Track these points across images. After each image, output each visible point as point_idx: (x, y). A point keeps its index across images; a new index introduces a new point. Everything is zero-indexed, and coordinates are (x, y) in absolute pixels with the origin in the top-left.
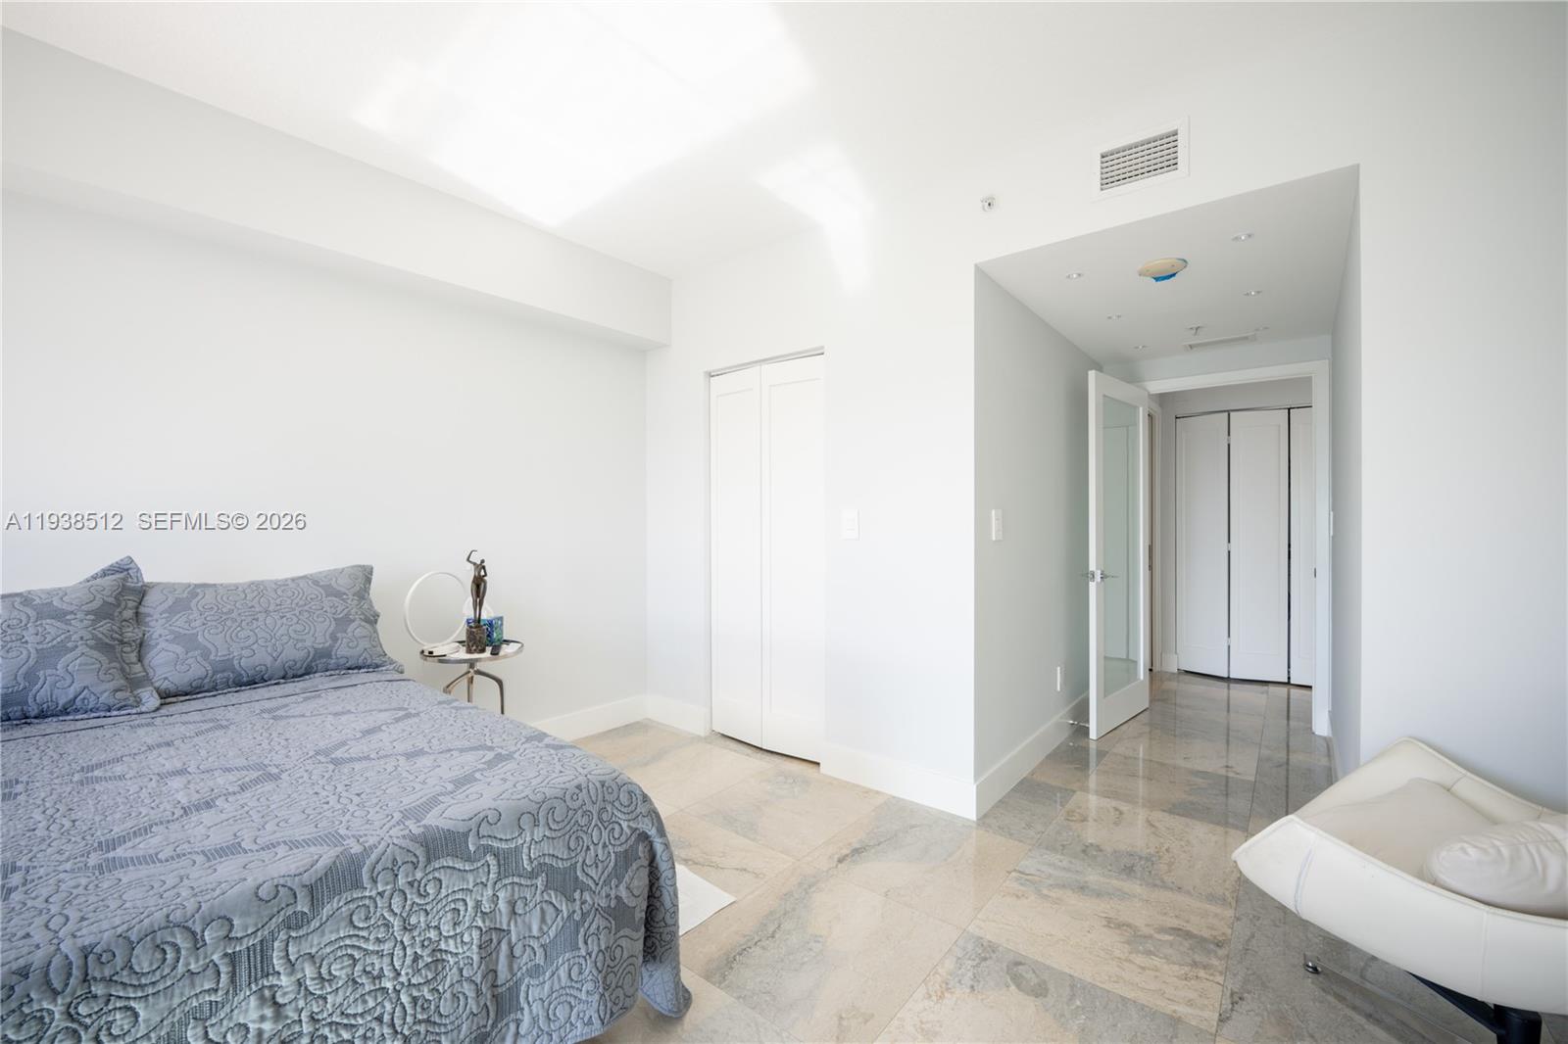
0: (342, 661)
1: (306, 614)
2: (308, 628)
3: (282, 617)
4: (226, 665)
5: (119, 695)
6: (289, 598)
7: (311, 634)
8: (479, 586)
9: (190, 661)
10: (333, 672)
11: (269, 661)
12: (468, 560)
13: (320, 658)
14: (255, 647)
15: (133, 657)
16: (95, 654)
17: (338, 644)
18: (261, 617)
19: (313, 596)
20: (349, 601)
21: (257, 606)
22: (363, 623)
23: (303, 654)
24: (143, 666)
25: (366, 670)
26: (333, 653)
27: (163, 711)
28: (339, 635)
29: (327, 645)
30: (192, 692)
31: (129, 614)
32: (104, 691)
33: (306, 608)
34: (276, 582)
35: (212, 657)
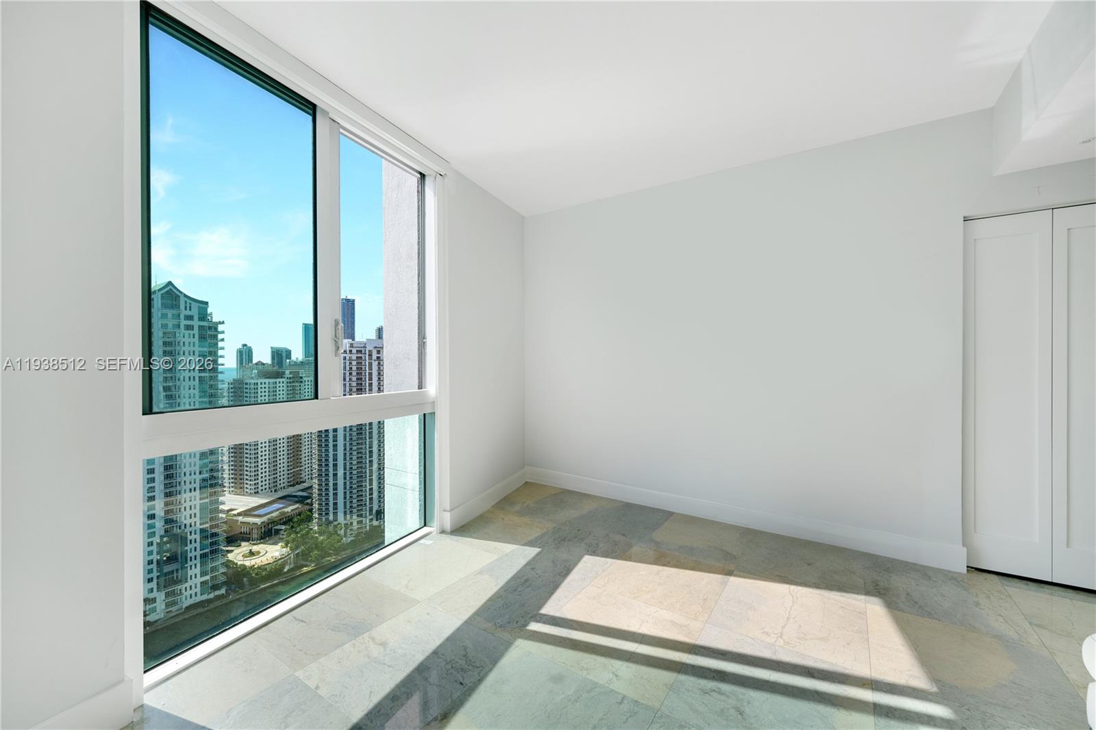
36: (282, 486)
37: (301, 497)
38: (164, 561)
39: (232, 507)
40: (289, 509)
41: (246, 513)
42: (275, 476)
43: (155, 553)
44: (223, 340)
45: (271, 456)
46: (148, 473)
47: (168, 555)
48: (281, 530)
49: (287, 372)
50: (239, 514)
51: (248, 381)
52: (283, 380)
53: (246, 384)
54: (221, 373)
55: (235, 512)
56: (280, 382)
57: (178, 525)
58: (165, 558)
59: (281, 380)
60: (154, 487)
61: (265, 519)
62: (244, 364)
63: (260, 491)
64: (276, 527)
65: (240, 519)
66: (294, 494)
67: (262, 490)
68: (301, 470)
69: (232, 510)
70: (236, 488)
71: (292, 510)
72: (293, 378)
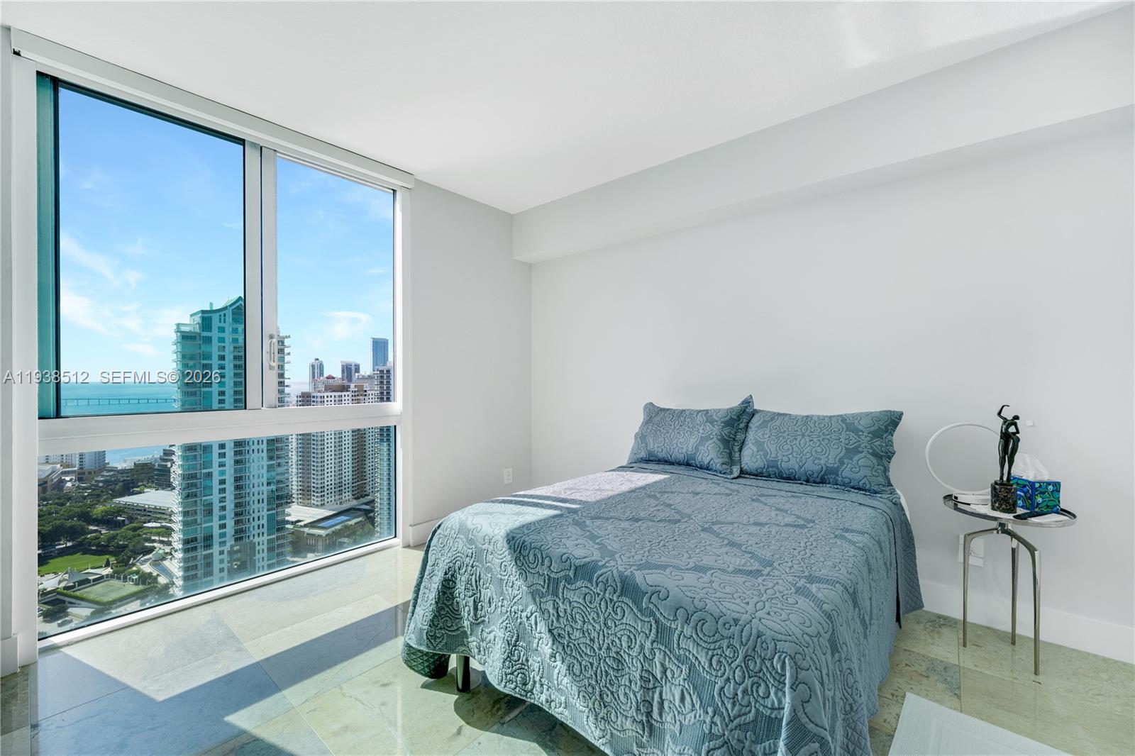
0: (847, 481)
1: (826, 441)
2: (825, 450)
3: (811, 441)
4: (773, 464)
5: (724, 466)
6: (820, 428)
7: (826, 455)
8: (1009, 442)
9: (758, 457)
10: (839, 486)
11: (797, 467)
12: (999, 414)
13: (831, 474)
14: (790, 456)
15: (736, 449)
16: (719, 443)
17: (844, 467)
18: (799, 438)
19: (836, 430)
20: (863, 437)
21: (799, 430)
22: (869, 456)
23: (817, 468)
24: (740, 454)
25: (864, 492)
26: (840, 473)
27: (738, 480)
28: (845, 461)
29: (836, 465)
30: (757, 475)
31: (742, 425)
32: (717, 463)
33: (828, 437)
34: (818, 417)
35: (768, 457)
36: (347, 498)
37: (365, 510)
38: (235, 569)
39: (300, 519)
40: (353, 522)
41: (312, 525)
42: (340, 488)
43: (226, 561)
44: (289, 354)
45: (337, 469)
46: (220, 484)
47: (239, 563)
48: (344, 543)
49: (352, 386)
50: (306, 526)
51: (315, 394)
52: (348, 393)
53: (314, 397)
54: (287, 386)
55: (302, 524)
56: (345, 396)
57: (247, 535)
58: (236, 567)
59: (346, 393)
60: (225, 497)
61: (329, 531)
62: (316, 378)
63: (326, 503)
64: (340, 540)
65: (306, 530)
66: (357, 507)
67: (328, 502)
68: (365, 483)
69: (299, 521)
70: (303, 499)
71: (355, 523)
72: (358, 391)
